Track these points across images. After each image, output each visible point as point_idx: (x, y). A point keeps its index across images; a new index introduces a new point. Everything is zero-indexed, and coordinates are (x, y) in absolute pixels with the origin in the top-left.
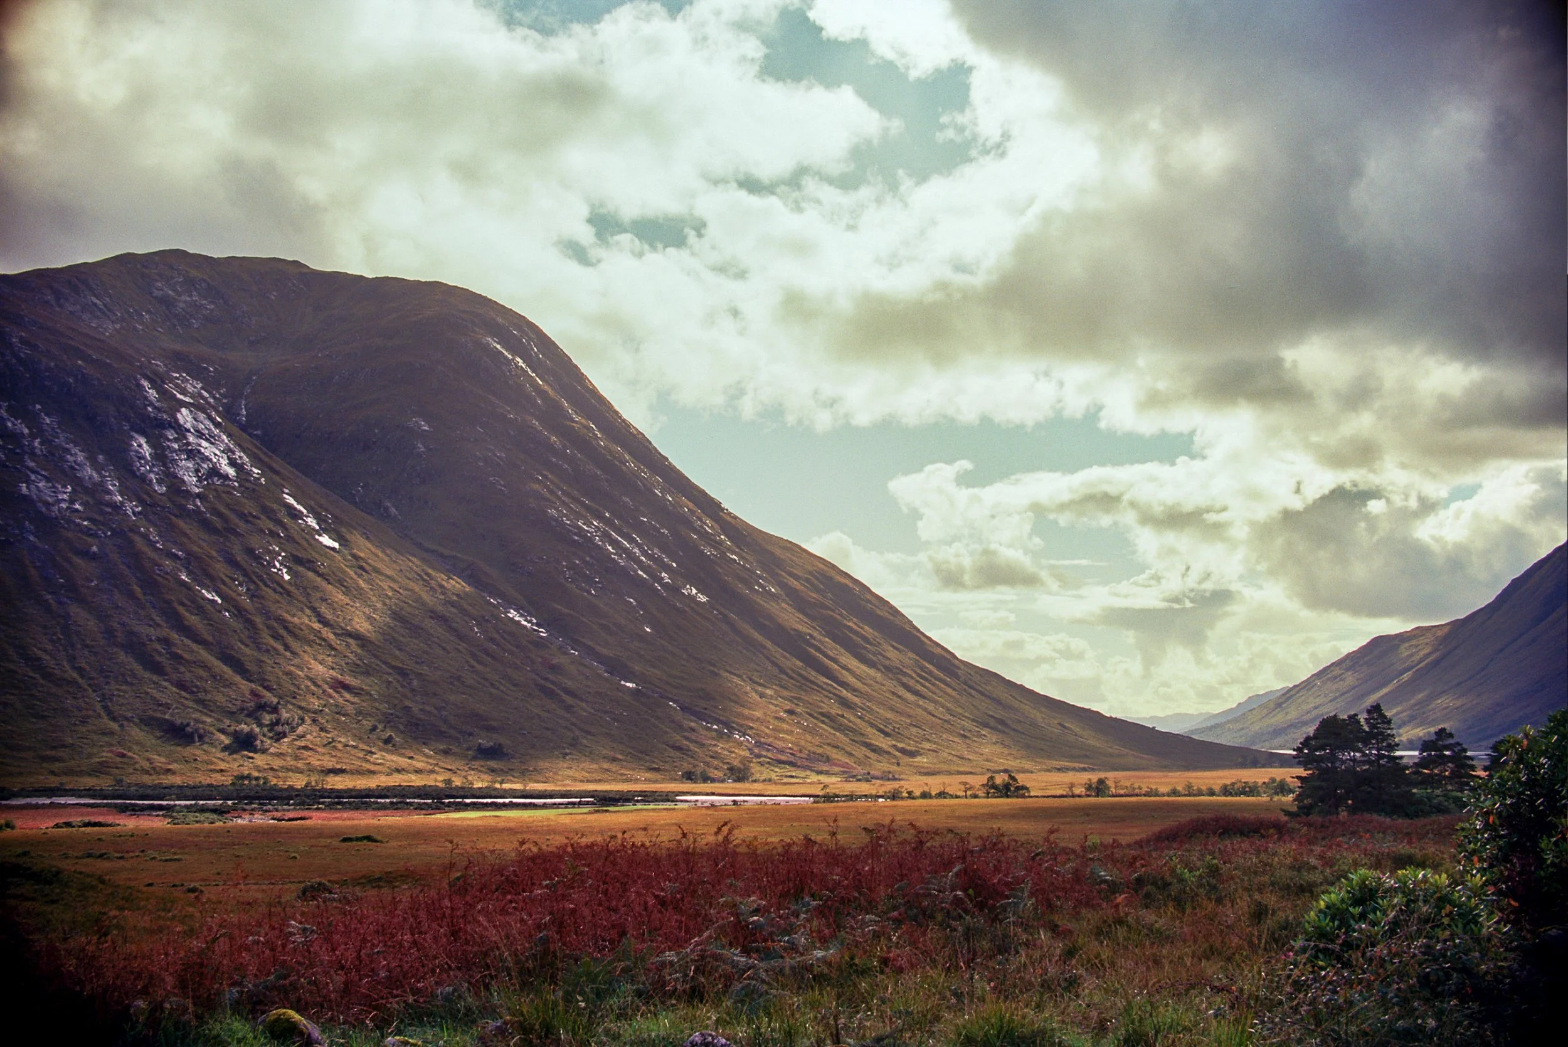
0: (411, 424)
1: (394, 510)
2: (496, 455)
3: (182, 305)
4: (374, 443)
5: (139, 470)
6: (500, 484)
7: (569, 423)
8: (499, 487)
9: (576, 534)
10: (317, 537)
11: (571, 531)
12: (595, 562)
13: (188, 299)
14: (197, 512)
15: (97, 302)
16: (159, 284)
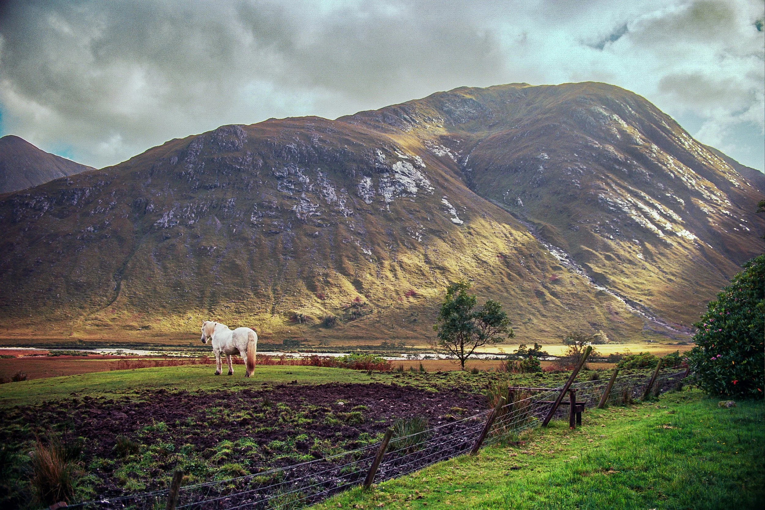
0: (539, 157)
1: (521, 202)
2: (579, 168)
3: (458, 113)
4: (520, 168)
5: (360, 193)
6: (577, 183)
7: (634, 146)
8: (576, 184)
9: (612, 206)
10: (452, 219)
11: (610, 205)
12: (619, 221)
13: (462, 109)
14: (385, 211)
15: (407, 117)
16: (447, 105)
